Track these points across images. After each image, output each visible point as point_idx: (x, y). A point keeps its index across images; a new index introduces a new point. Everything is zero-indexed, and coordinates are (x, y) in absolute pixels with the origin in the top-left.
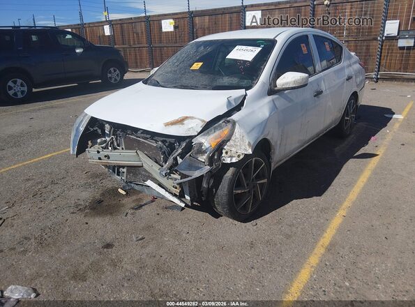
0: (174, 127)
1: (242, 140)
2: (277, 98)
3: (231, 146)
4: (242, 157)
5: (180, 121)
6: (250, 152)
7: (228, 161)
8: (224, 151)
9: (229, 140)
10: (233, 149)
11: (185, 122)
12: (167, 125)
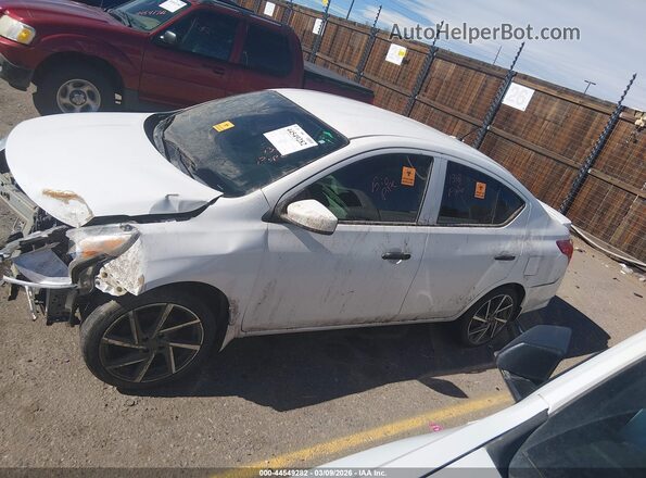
0: (54, 200)
1: (134, 267)
2: (284, 231)
3: (115, 268)
4: (123, 293)
5: (66, 197)
6: (136, 291)
7: (103, 288)
8: (102, 270)
9: (115, 257)
10: (115, 276)
11: (71, 201)
12: (46, 193)
